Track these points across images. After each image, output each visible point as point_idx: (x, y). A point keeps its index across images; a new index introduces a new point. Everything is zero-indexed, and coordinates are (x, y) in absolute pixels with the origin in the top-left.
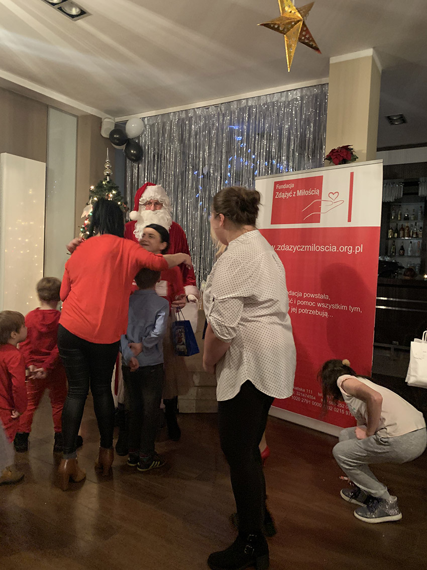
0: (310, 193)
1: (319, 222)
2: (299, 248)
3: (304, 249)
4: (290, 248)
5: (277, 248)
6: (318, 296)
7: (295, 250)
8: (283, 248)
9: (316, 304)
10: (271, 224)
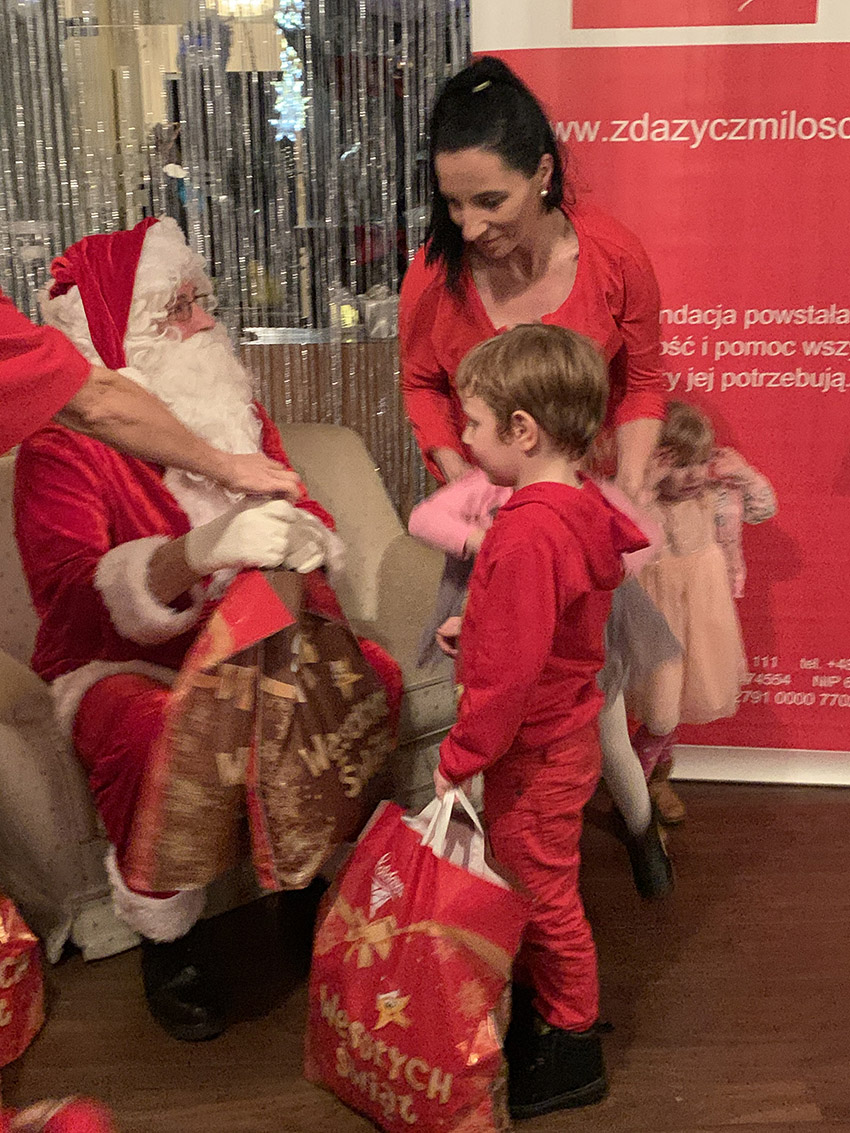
2: (719, 130)
3: (744, 131)
4: (673, 129)
5: (608, 130)
6: (806, 316)
7: (699, 137)
8: (639, 132)
9: (799, 347)
10: (575, 26)
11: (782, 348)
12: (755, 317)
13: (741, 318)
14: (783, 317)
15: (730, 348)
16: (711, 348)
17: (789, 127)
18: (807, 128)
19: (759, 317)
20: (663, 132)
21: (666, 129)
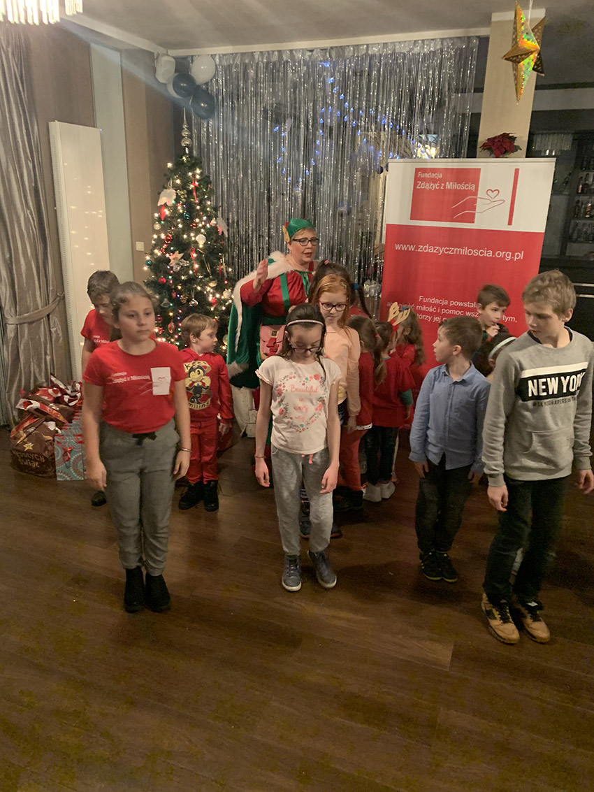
0: (463, 187)
1: (473, 222)
2: (446, 250)
3: (453, 251)
4: (435, 249)
5: (418, 248)
6: (467, 304)
7: (441, 252)
8: (425, 249)
9: (465, 314)
10: (411, 219)
11: (460, 313)
12: (453, 303)
13: (449, 303)
14: (461, 304)
15: (446, 311)
16: (441, 311)
17: (465, 251)
18: (470, 252)
19: (454, 303)
20: (432, 250)
21: (432, 249)
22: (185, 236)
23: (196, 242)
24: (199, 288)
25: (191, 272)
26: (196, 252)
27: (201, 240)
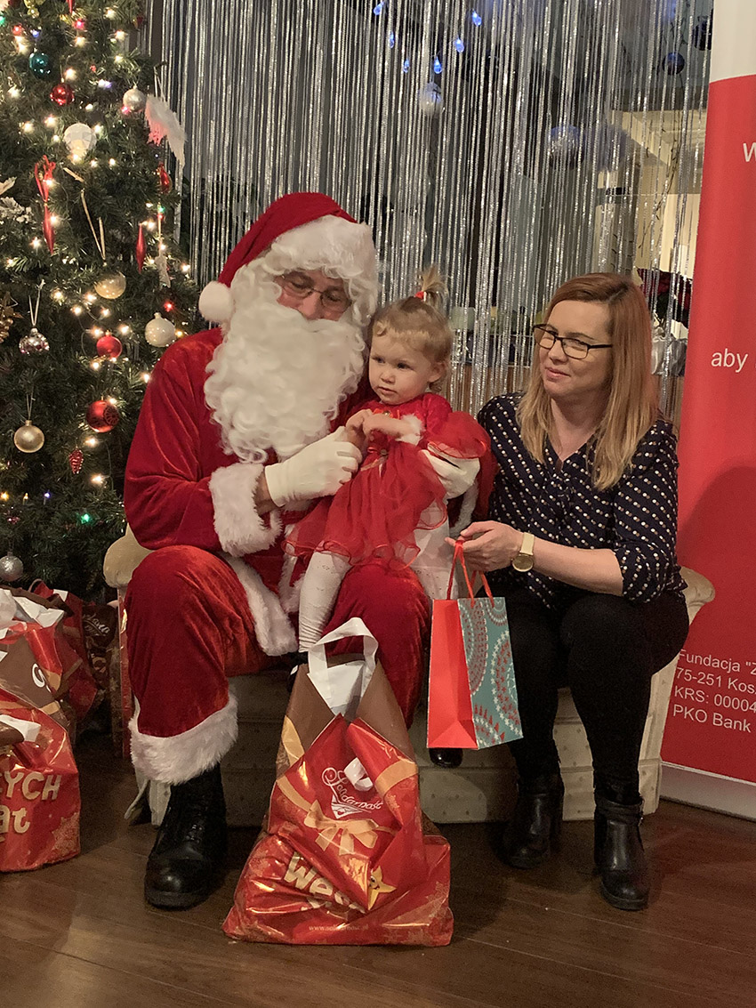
22: (28, 127)
23: (63, 149)
24: (58, 296)
25: (36, 243)
26: (59, 175)
27: (79, 141)
